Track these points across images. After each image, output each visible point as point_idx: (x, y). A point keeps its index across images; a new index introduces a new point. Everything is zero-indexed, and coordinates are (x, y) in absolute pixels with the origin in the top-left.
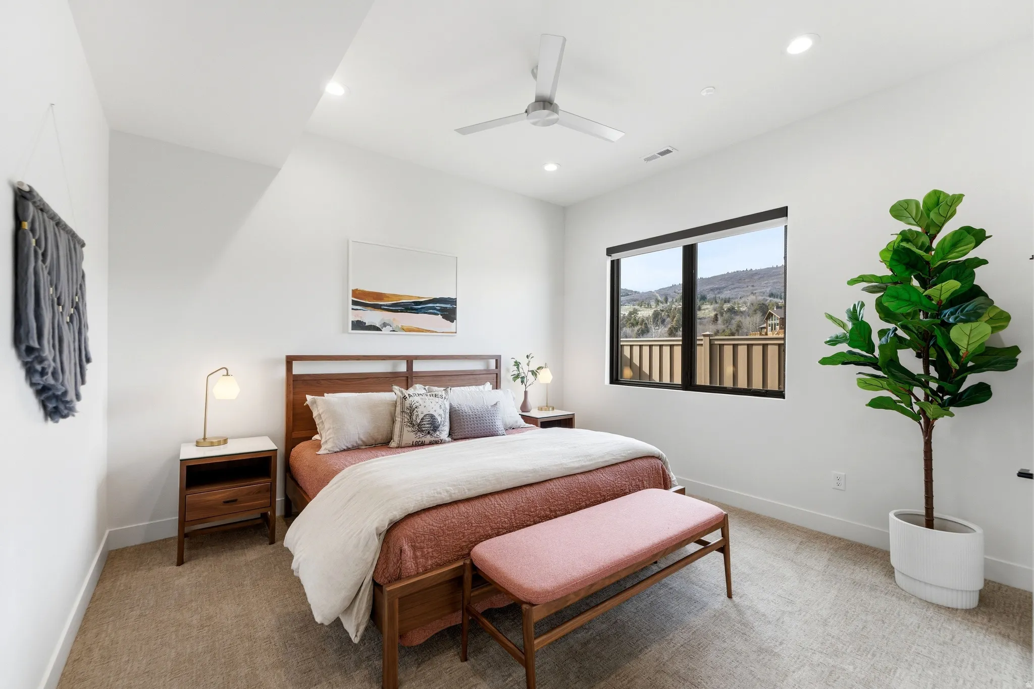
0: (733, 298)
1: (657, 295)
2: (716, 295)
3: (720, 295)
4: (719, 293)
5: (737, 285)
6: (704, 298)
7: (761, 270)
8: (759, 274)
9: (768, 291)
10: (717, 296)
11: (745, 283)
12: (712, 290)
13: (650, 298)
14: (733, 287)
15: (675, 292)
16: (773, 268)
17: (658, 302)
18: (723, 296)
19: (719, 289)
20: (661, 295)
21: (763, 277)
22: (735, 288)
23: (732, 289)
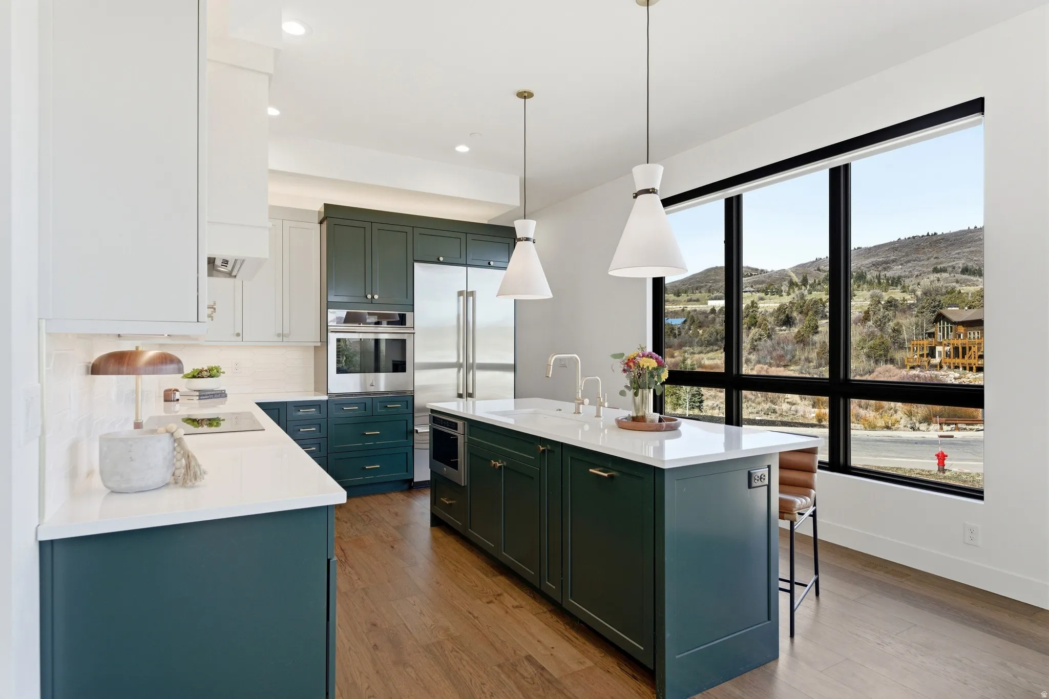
0: (905, 277)
1: (793, 275)
2: (880, 271)
3: (886, 272)
4: (885, 269)
5: (914, 256)
6: (861, 277)
7: (951, 234)
8: (948, 240)
9: (961, 265)
10: (882, 273)
11: (924, 253)
12: (876, 265)
13: (783, 279)
14: (905, 259)
15: (819, 270)
16: (969, 231)
17: (792, 284)
18: (889, 274)
19: (886, 262)
20: (797, 274)
21: (953, 244)
22: (909, 261)
23: (906, 263)
